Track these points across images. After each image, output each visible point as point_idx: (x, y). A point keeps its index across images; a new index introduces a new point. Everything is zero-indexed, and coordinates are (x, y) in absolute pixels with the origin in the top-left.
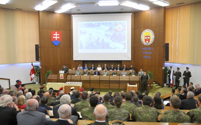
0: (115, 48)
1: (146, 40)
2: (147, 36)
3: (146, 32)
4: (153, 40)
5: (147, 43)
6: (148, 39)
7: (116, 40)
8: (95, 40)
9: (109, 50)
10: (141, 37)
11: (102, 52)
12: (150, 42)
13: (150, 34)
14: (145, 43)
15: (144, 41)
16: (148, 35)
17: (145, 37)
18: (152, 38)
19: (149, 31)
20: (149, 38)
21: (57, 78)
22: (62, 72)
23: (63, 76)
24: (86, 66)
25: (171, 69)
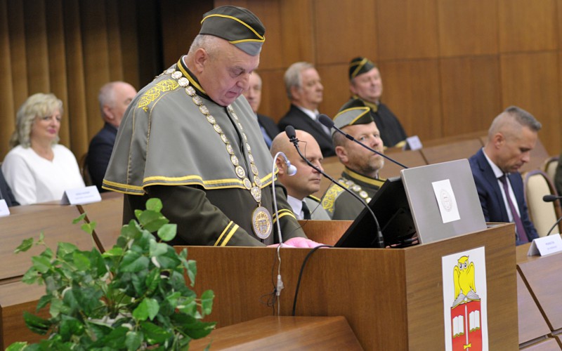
22: (447, 201)
23: (479, 320)
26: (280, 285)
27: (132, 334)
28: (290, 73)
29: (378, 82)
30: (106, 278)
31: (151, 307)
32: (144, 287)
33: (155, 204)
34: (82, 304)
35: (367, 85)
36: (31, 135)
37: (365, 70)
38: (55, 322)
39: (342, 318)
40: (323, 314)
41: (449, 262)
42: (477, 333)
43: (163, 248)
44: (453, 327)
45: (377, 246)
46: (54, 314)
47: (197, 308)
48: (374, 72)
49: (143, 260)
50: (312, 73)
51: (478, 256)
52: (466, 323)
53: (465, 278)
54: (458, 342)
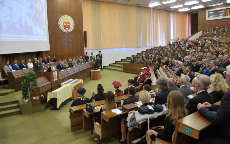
0: (37, 35)
1: (65, 27)
2: (65, 22)
3: (65, 17)
4: (74, 27)
5: (67, 30)
6: (68, 26)
7: (38, 24)
8: (17, 20)
9: (33, 36)
10: (59, 23)
11: (26, 39)
12: (70, 29)
13: (70, 20)
14: (64, 30)
15: (63, 27)
16: (68, 22)
17: (64, 23)
18: (72, 25)
19: (68, 18)
20: (68, 24)
21: (51, 82)
22: (54, 68)
23: (56, 76)
24: (16, 64)
25: (86, 55)
26: (43, 74)
27: (32, 78)
31: (33, 76)
36: (29, 62)
39: (47, 76)
41: (54, 72)
44: (54, 76)
51: (56, 72)
53: (55, 73)
54: (55, 77)
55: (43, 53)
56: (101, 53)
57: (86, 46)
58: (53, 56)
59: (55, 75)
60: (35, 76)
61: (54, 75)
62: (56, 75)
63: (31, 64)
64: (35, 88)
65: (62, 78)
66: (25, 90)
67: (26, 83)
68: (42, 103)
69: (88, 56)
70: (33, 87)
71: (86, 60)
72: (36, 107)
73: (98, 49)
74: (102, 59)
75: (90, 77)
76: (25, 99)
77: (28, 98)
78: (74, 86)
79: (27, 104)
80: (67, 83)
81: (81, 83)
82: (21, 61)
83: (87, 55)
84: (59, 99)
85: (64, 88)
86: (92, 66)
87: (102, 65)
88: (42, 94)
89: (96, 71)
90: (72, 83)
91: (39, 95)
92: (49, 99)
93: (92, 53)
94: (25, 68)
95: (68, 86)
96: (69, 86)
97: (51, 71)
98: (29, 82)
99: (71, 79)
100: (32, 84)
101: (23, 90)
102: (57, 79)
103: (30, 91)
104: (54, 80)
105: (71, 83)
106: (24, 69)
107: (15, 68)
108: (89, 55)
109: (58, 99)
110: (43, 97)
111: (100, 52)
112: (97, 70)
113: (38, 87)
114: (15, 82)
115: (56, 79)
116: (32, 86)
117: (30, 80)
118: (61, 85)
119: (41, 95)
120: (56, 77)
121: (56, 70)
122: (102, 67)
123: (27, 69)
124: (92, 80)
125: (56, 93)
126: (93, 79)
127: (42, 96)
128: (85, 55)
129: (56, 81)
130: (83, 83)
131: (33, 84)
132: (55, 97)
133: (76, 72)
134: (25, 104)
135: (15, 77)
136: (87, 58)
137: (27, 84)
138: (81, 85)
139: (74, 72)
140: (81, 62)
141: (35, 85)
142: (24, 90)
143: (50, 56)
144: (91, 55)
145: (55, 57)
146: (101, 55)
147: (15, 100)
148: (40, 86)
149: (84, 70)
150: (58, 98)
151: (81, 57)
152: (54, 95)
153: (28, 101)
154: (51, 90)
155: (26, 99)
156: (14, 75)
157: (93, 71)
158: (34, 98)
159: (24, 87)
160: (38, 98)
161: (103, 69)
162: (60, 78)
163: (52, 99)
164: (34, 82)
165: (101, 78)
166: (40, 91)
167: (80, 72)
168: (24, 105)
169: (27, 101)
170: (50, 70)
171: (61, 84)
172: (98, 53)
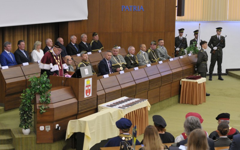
21: (78, 99)
22: (86, 71)
23: (90, 88)
24: (8, 51)
25: (181, 35)
26: (63, 82)
27: (41, 89)
28: (82, 35)
29: (98, 37)
30: (39, 81)
31: (44, 85)
32: (43, 83)
33: (45, 72)
34: (35, 84)
35: (96, 38)
36: (37, 48)
37: (96, 35)
38: (32, 86)
39: (70, 87)
40: (68, 86)
41: (86, 80)
42: (90, 89)
43: (46, 78)
44: (86, 89)
45: (76, 78)
46: (32, 85)
47: (50, 86)
48: (97, 35)
49: (43, 80)
50: (86, 36)
51: (91, 79)
52: (88, 88)
53: (88, 82)
54: (87, 91)
55: (70, 26)
56: (223, 34)
57: (181, 13)
58: (94, 35)
59: (87, 86)
60: (47, 85)
61: (85, 85)
62: (90, 86)
63: (39, 52)
64: (45, 109)
65: (102, 93)
66: (27, 109)
67: (31, 96)
68: (55, 140)
69: (185, 40)
70: (41, 107)
71: (178, 49)
72: (43, 146)
73: (216, 20)
74: (223, 50)
75: (177, 97)
76: (24, 127)
77: (29, 126)
78: (127, 113)
79: (26, 138)
80: (111, 106)
81: (145, 107)
82: (19, 43)
83: (184, 36)
84: (89, 135)
85: (103, 116)
86: (185, 68)
87: (223, 65)
88: (58, 121)
89: (193, 83)
90: (123, 107)
91: (52, 123)
92: (69, 133)
93: (196, 33)
94: (27, 64)
95: (111, 112)
96: (115, 112)
97: (81, 77)
98: (35, 95)
99: (125, 98)
100: (40, 99)
101: (22, 110)
102: (91, 95)
103: (34, 112)
104: (86, 96)
105: (121, 105)
106: (25, 64)
107: (6, 60)
108: (189, 36)
109: (88, 137)
110: (58, 127)
111: (219, 29)
112: (195, 81)
113: (51, 106)
114: (5, 92)
115: (88, 94)
116: (40, 103)
117: (38, 91)
118: (99, 109)
119: (54, 123)
120: (90, 90)
121: (92, 74)
122: (224, 71)
123: (32, 65)
124: (182, 103)
125: (85, 122)
126: (184, 102)
127: (57, 125)
128: (177, 34)
129: (88, 99)
130: (149, 109)
131: (42, 101)
132: (82, 132)
133: (137, 82)
134: (23, 136)
135: (7, 82)
136: (181, 43)
137: (30, 99)
138: (144, 111)
139: (134, 81)
140: (161, 54)
141: (46, 102)
142: (24, 110)
143: (87, 34)
144: (193, 37)
145: (97, 37)
146: (223, 39)
147: (5, 128)
148: (55, 106)
149: (162, 77)
150: (87, 133)
151: (163, 41)
152: (81, 127)
153: (30, 133)
154: (76, 116)
155: (26, 128)
156: (5, 77)
157: (187, 82)
158: (42, 128)
159: (26, 105)
160: (48, 128)
161: (223, 77)
162: (99, 93)
163: (75, 134)
164: (44, 97)
165: (205, 102)
166: (53, 115)
167: (150, 81)
168: (22, 138)
169: (27, 131)
170: (78, 74)
171: (100, 106)
172: (214, 33)
